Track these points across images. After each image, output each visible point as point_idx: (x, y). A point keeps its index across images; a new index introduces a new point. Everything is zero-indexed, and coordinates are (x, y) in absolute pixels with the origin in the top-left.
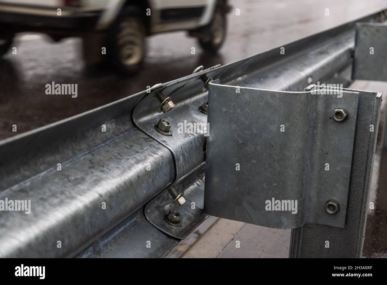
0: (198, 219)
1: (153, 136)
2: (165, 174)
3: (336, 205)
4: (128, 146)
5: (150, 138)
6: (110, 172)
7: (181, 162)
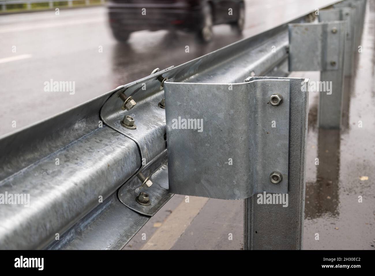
0: (164, 198)
1: (120, 130)
2: (132, 162)
3: (279, 176)
4: (99, 141)
5: (117, 133)
6: (83, 164)
7: (146, 151)
